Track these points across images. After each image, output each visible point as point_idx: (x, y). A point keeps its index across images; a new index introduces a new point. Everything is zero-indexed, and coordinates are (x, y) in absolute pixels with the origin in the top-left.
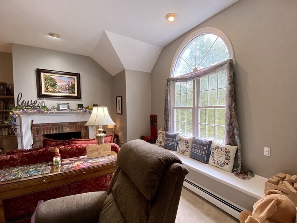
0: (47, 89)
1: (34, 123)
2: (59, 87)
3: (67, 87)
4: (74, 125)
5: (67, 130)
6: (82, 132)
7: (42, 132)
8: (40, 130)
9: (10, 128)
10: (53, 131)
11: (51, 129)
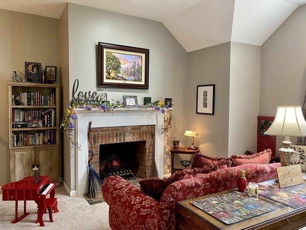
0: (109, 74)
1: (92, 127)
2: (123, 70)
3: (132, 71)
4: (138, 131)
5: (129, 139)
6: (146, 141)
7: (100, 141)
8: (98, 137)
9: (46, 133)
10: (113, 140)
11: (110, 136)
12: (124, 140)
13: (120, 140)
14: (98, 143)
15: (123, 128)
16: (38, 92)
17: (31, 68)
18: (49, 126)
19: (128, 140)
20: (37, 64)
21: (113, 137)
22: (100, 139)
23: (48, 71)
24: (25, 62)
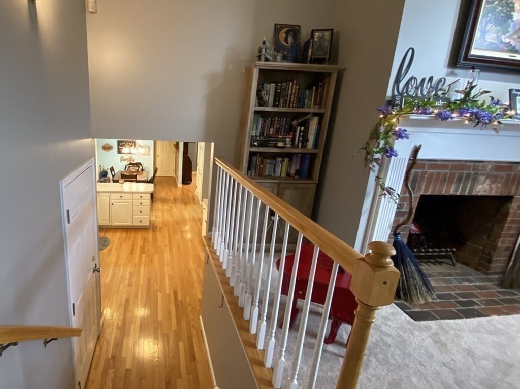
1: (420, 156)
2: (514, 26)
4: (505, 174)
5: (483, 188)
6: (515, 197)
7: (423, 187)
8: (422, 178)
9: (294, 159)
10: (449, 188)
11: (445, 180)
12: (471, 189)
13: (464, 188)
14: (418, 191)
15: (476, 164)
16: (295, 82)
17: (283, 36)
18: (300, 146)
19: (478, 192)
20: (294, 28)
21: (450, 182)
22: (425, 184)
23: (316, 39)
24: (276, 25)
